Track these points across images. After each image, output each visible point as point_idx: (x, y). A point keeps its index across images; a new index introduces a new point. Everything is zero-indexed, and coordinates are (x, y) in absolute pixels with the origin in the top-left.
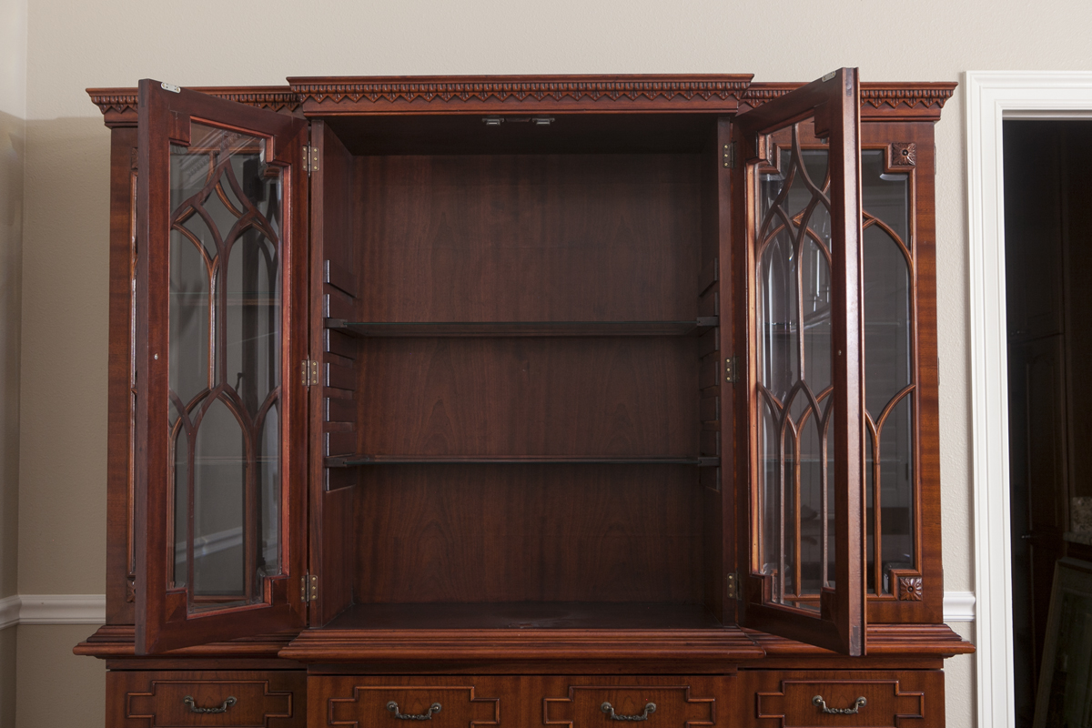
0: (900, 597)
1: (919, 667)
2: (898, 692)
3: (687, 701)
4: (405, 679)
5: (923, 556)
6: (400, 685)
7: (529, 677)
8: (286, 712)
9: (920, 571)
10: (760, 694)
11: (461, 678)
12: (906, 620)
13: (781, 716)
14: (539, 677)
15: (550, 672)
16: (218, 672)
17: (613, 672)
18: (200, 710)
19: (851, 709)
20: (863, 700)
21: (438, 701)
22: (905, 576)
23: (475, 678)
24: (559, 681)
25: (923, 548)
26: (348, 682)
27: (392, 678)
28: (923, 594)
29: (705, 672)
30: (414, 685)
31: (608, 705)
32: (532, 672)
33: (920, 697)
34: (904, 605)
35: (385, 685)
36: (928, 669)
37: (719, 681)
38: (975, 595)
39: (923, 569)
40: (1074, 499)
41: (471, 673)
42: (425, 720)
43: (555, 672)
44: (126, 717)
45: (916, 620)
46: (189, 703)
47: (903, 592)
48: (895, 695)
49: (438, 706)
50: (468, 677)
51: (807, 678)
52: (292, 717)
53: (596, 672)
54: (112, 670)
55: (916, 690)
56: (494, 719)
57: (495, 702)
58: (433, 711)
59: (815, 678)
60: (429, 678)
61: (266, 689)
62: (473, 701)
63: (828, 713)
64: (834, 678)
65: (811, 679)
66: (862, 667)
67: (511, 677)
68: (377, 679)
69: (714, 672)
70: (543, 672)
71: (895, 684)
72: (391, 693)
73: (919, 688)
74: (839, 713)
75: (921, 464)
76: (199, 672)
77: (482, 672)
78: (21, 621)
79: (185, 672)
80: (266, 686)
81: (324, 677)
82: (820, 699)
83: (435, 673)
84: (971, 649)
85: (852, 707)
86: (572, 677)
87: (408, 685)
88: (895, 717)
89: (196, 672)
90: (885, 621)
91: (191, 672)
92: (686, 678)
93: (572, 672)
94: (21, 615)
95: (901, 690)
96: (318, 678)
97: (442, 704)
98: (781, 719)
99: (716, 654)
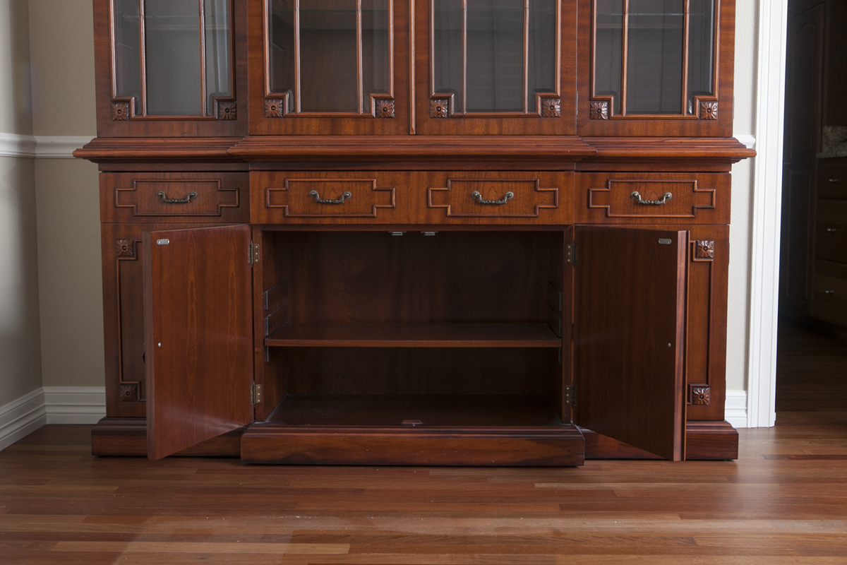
0: (700, 117)
1: (712, 170)
2: (696, 188)
3: (536, 191)
4: (323, 174)
5: (720, 86)
6: (320, 178)
7: (417, 172)
8: (235, 203)
9: (717, 97)
10: (592, 189)
11: (365, 173)
12: (705, 135)
13: (606, 206)
14: (426, 172)
15: (433, 168)
16: (183, 173)
17: (481, 168)
18: (170, 201)
19: (660, 201)
20: (670, 195)
21: (349, 190)
22: (705, 101)
23: (376, 173)
24: (440, 176)
25: (720, 79)
26: (280, 176)
27: (314, 173)
28: (718, 114)
29: (550, 169)
30: (331, 178)
31: (477, 193)
32: (419, 169)
33: (712, 192)
34: (703, 123)
35: (308, 178)
36: (719, 172)
37: (561, 175)
38: (755, 137)
39: (719, 95)
40: (826, 127)
41: (373, 169)
42: (339, 204)
43: (437, 168)
44: (115, 207)
45: (712, 134)
46: (161, 196)
47: (702, 113)
48: (694, 191)
49: (349, 194)
50: (371, 172)
51: (627, 178)
52: (239, 207)
53: (468, 169)
54: (103, 172)
55: (709, 188)
56: (391, 203)
57: (391, 191)
58: (345, 197)
59: (634, 178)
60: (341, 172)
61: (219, 186)
62: (375, 190)
63: (643, 204)
64: (648, 178)
65: (630, 179)
66: (670, 170)
67: (404, 172)
68: (302, 174)
69: (557, 169)
70: (428, 169)
71: (694, 183)
72: (313, 184)
73: (713, 186)
74: (650, 204)
75: (721, 13)
76: (169, 173)
77: (381, 169)
78: (37, 155)
79: (158, 173)
80: (219, 183)
81: (262, 172)
82: (637, 194)
83: (346, 169)
84: (751, 155)
85: (661, 199)
86: (450, 172)
87: (326, 178)
88: (693, 208)
89: (166, 173)
90: (688, 135)
91: (162, 173)
92: (536, 173)
93: (449, 168)
94: (37, 151)
95: (698, 187)
96: (258, 173)
97: (352, 192)
98: (607, 208)
99: (559, 152)
